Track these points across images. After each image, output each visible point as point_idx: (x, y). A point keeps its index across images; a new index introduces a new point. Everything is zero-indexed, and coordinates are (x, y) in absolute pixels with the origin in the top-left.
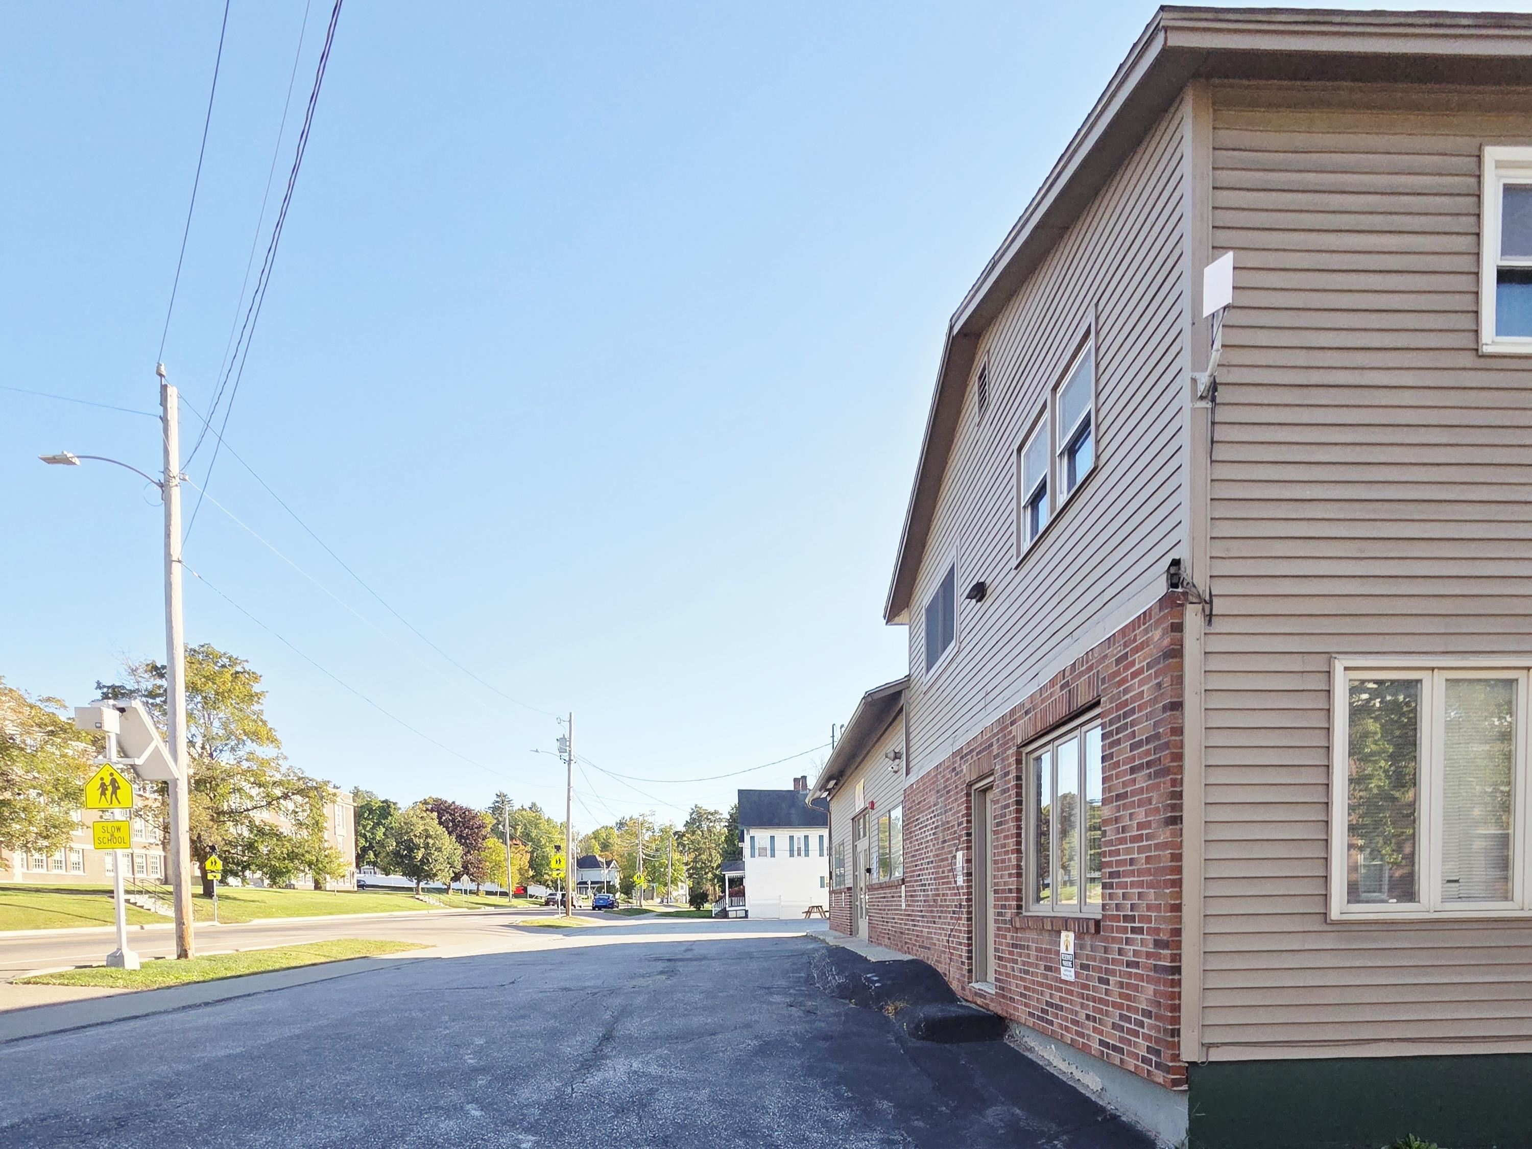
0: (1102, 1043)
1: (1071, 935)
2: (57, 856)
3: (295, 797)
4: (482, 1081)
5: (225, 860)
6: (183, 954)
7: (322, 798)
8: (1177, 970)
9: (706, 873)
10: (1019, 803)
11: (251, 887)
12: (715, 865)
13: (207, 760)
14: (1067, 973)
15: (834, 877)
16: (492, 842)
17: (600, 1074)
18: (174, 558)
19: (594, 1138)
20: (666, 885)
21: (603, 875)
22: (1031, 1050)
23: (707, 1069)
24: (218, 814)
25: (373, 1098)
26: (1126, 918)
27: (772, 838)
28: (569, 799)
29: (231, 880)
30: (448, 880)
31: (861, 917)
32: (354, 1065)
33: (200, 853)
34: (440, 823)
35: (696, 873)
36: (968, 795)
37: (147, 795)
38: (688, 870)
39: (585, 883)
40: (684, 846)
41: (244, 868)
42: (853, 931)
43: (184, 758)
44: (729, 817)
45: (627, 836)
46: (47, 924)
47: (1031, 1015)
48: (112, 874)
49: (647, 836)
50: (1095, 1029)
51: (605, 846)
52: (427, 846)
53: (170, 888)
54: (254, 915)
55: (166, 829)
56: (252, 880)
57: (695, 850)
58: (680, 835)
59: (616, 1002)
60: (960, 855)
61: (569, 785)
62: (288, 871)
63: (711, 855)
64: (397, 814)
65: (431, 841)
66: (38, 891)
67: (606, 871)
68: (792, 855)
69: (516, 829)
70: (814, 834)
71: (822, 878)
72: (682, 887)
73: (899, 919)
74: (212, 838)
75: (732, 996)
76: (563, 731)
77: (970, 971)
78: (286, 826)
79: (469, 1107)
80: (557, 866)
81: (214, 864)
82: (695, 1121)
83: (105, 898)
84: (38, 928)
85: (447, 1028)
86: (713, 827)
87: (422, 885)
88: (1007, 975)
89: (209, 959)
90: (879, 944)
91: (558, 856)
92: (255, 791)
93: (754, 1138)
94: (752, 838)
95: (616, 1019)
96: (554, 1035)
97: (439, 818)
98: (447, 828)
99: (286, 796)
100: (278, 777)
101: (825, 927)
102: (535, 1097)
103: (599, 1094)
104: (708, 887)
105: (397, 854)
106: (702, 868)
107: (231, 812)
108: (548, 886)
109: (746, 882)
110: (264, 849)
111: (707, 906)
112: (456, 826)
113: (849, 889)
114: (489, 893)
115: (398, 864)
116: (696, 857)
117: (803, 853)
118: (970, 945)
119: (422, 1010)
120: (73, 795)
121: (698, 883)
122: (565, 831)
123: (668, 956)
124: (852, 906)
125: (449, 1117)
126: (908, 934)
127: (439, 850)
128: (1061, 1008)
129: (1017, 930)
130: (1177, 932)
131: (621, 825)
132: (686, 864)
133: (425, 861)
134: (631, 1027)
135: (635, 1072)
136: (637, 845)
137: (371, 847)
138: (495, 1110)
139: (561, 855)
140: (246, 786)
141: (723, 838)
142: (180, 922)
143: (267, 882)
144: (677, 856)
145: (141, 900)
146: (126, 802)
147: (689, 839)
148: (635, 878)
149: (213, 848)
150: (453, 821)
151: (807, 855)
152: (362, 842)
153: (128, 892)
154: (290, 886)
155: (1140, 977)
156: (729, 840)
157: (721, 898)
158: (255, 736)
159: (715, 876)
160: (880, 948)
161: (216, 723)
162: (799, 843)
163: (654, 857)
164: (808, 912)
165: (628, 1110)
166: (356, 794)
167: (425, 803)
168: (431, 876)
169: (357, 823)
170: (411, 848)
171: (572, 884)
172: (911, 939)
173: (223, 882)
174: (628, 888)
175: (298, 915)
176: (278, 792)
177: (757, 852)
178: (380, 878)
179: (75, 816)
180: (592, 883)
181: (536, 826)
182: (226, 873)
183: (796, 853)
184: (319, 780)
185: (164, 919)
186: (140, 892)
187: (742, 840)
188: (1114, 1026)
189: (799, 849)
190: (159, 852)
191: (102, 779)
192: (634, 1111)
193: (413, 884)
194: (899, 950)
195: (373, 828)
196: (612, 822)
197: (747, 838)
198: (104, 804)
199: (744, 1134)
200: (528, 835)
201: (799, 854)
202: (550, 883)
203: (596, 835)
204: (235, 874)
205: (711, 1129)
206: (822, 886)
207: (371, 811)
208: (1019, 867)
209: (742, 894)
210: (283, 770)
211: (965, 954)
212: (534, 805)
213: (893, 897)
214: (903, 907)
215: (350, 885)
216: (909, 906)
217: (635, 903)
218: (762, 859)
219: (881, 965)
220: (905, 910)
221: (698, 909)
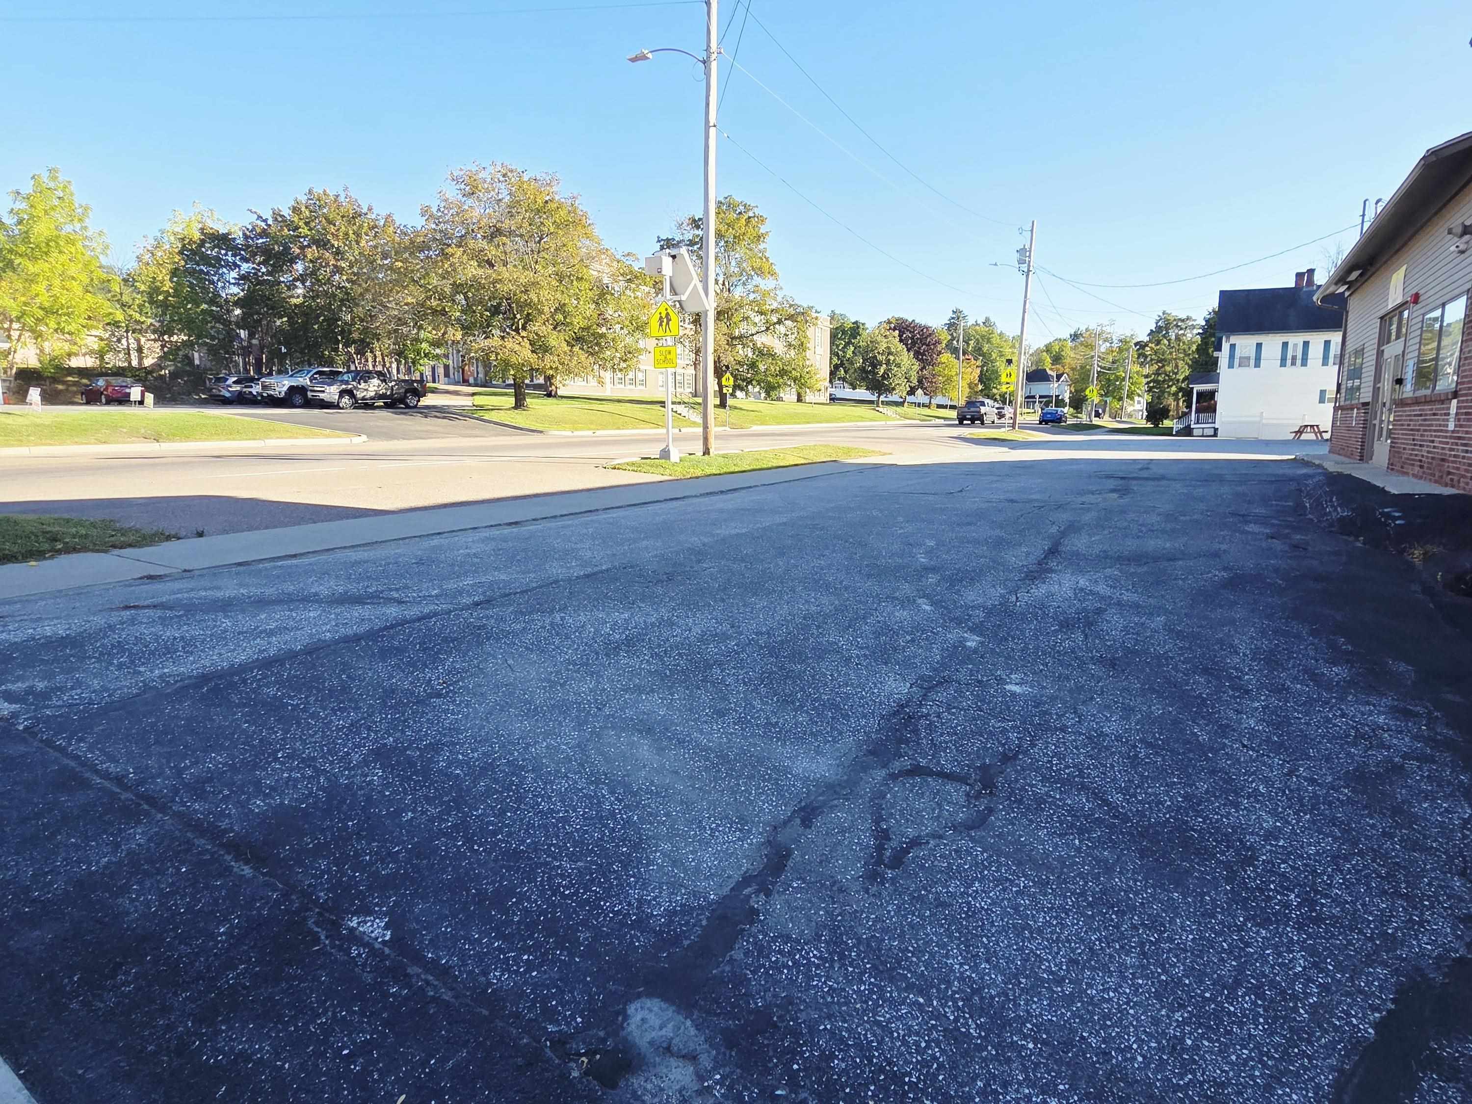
2: (631, 375)
3: (787, 322)
5: (735, 377)
6: (706, 452)
7: (807, 321)
9: (1169, 387)
11: (752, 399)
12: (1181, 378)
13: (726, 294)
15: (1343, 391)
16: (946, 357)
17: (1045, 587)
20: (1121, 399)
21: (1053, 388)
24: (732, 339)
27: (1259, 346)
28: (1024, 312)
29: (739, 393)
30: (904, 394)
31: (1379, 439)
33: (719, 373)
34: (901, 341)
35: (1157, 386)
37: (686, 325)
38: (1148, 383)
39: (1033, 397)
40: (1146, 357)
41: (750, 382)
42: (1365, 455)
43: (712, 294)
44: (1204, 323)
45: (1082, 348)
46: (623, 427)
48: (664, 389)
49: (1104, 347)
51: (1057, 359)
52: (888, 362)
53: (700, 400)
54: (753, 422)
55: (697, 352)
56: (753, 393)
57: (1158, 361)
58: (1141, 345)
59: (1064, 517)
61: (1026, 297)
62: (779, 386)
63: (1177, 366)
64: (865, 334)
65: (891, 358)
66: (619, 401)
67: (1056, 385)
68: (1283, 363)
69: (968, 344)
71: (1323, 393)
72: (1139, 402)
73: (1440, 442)
74: (728, 359)
76: (1024, 241)
78: (779, 347)
79: (920, 601)
80: (1008, 380)
81: (728, 380)
83: (658, 407)
84: (619, 428)
85: (901, 528)
86: (1184, 335)
87: (882, 398)
89: (724, 456)
90: (1406, 474)
91: (1009, 370)
92: (757, 319)
94: (1233, 347)
95: (1063, 534)
96: (999, 544)
97: (900, 336)
98: (906, 345)
99: (779, 322)
100: (775, 305)
101: (1324, 450)
103: (1043, 607)
104: (1171, 402)
105: (863, 369)
106: (1164, 381)
107: (741, 337)
108: (995, 400)
109: (1218, 397)
110: (762, 367)
111: (1167, 423)
112: (914, 343)
113: (1365, 404)
114: (939, 406)
115: (863, 379)
116: (1160, 368)
117: (1299, 362)
120: (640, 328)
121: (1159, 398)
122: (1017, 346)
123: (1120, 474)
124: (1367, 426)
125: (903, 608)
126: (1455, 462)
127: (898, 366)
131: (1075, 337)
132: (1146, 377)
133: (885, 376)
134: (1078, 543)
135: (1082, 590)
136: (1092, 357)
137: (842, 364)
138: (943, 607)
139: (1013, 368)
140: (752, 314)
141: (1194, 347)
142: (706, 427)
143: (763, 395)
144: (1137, 368)
145: (680, 409)
146: (675, 331)
147: (1152, 349)
148: (1087, 392)
149: (727, 367)
150: (912, 338)
151: (1304, 363)
152: (835, 360)
153: (673, 403)
154: (779, 399)
156: (1202, 349)
157: (1185, 414)
158: (760, 272)
159: (1181, 389)
160: (1406, 478)
161: (733, 263)
162: (1295, 350)
163: (1109, 369)
164: (1300, 432)
165: (1074, 626)
166: (832, 317)
167: (889, 322)
168: (890, 390)
169: (832, 343)
170: (875, 363)
171: (1020, 399)
172: (1458, 469)
173: (733, 395)
174: (1078, 402)
175: (785, 424)
176: (775, 319)
177: (1237, 362)
178: (847, 392)
179: (641, 344)
180: (1041, 397)
181: (989, 341)
182: (736, 387)
183: (1289, 362)
184: (805, 306)
185: (694, 424)
186: (679, 403)
187: (1219, 348)
189: (1294, 358)
190: (691, 371)
192: (1079, 628)
193: (874, 398)
194: (1436, 482)
195: (845, 347)
196: (1065, 334)
197: (1225, 346)
198: (661, 333)
200: (980, 349)
201: (1293, 363)
202: (998, 397)
203: (1048, 349)
204: (742, 389)
206: (1322, 400)
207: (844, 332)
209: (1213, 409)
210: (779, 299)
212: (987, 319)
213: (1434, 414)
214: (1451, 426)
215: (824, 398)
216: (1461, 426)
217: (1084, 418)
218: (1244, 370)
219: (1405, 501)
220: (1453, 432)
221: (1157, 425)
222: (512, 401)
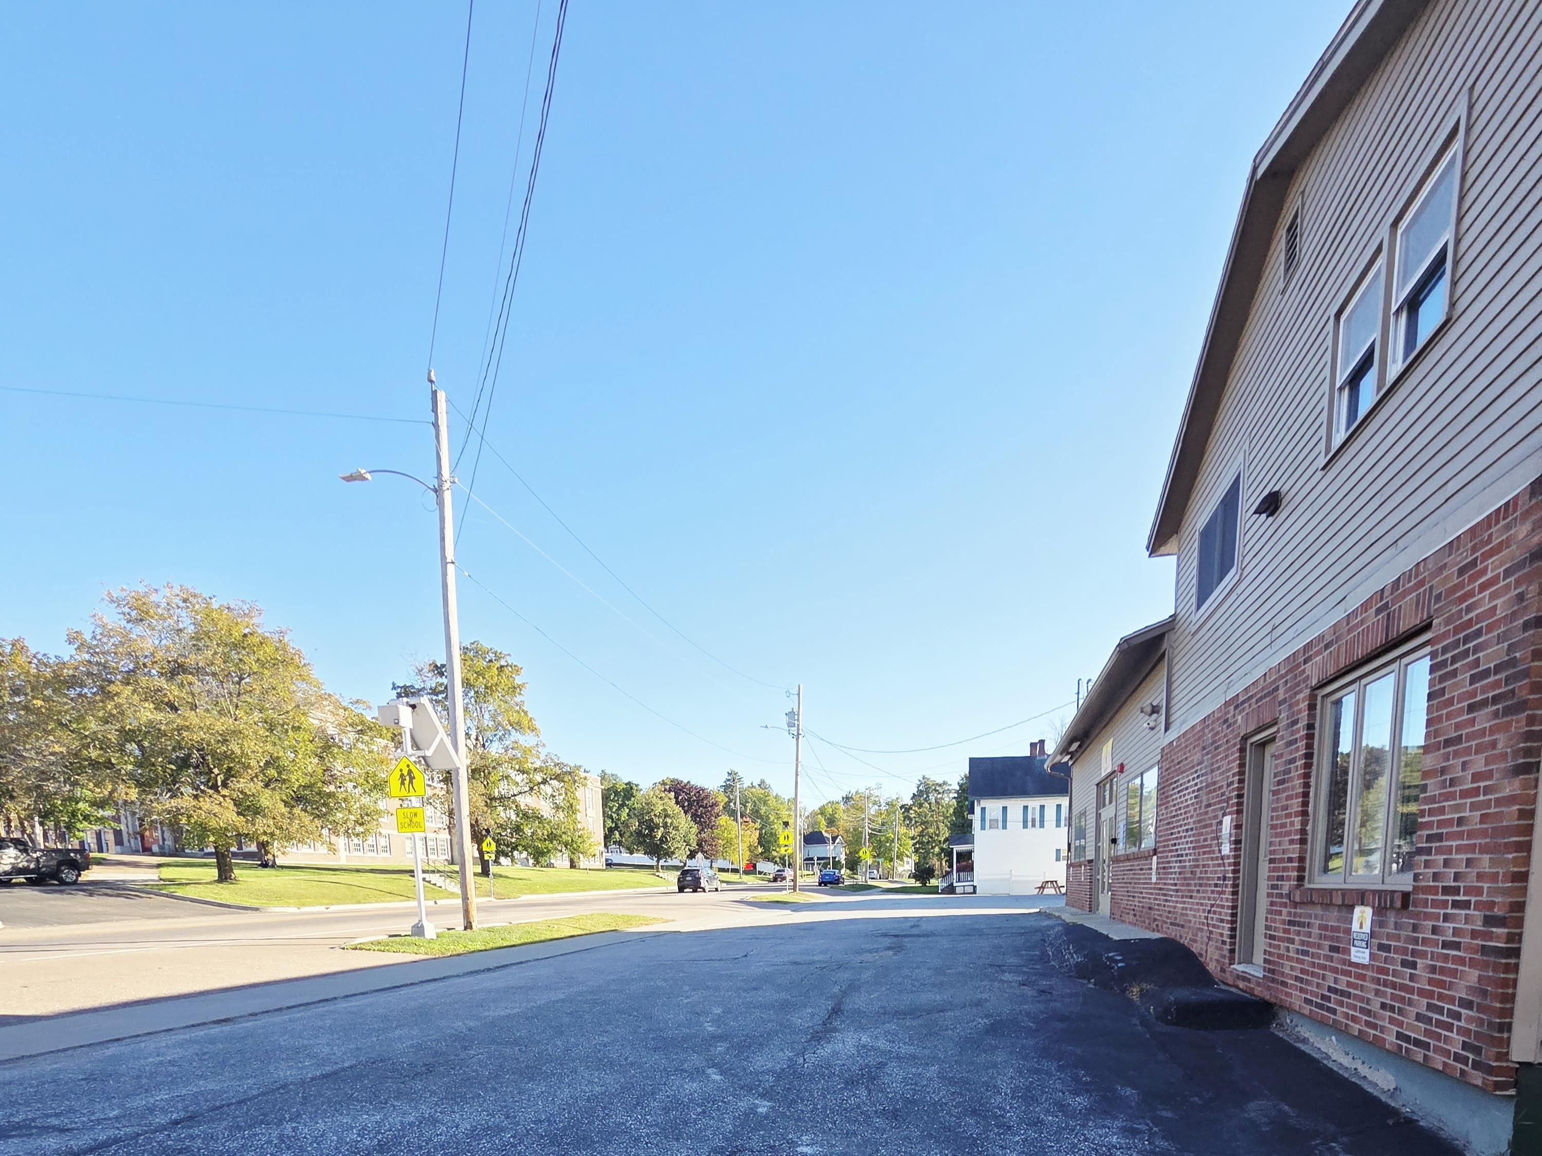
0: (1399, 1036)
1: (1368, 911)
2: (371, 840)
3: (552, 782)
4: (721, 1048)
5: (498, 842)
6: (469, 925)
7: (575, 782)
8: (1516, 953)
9: (933, 848)
10: (1309, 756)
11: (519, 866)
12: (942, 839)
13: (480, 750)
14: (1360, 955)
15: (1073, 849)
16: (724, 820)
17: (830, 1046)
18: (449, 560)
19: (825, 1107)
20: (891, 860)
21: (829, 850)
22: (1305, 1041)
23: (936, 1046)
24: (491, 800)
25: (626, 1059)
26: (1446, 890)
27: (1005, 809)
29: (502, 860)
30: (685, 858)
31: (1102, 892)
32: (609, 1028)
33: (478, 837)
34: (677, 803)
35: (922, 846)
36: (1242, 750)
37: (435, 784)
38: (914, 845)
39: (812, 859)
40: (910, 819)
41: (515, 848)
42: (1092, 907)
43: (463, 749)
44: (958, 788)
45: (852, 810)
46: (366, 900)
47: (1307, 1001)
48: (412, 856)
49: (873, 810)
50: (1392, 1021)
51: (831, 822)
52: (665, 826)
53: (457, 868)
54: (523, 891)
55: (451, 814)
56: (519, 860)
57: (923, 823)
58: (906, 809)
59: (845, 975)
60: (1227, 820)
61: (797, 760)
62: (549, 851)
63: (938, 828)
64: (639, 795)
65: (669, 821)
66: (358, 871)
67: (832, 847)
68: (1025, 826)
69: (745, 806)
70: (1051, 803)
71: (1058, 851)
72: (908, 863)
73: (1147, 893)
74: (487, 822)
75: (960, 973)
76: (791, 705)
77: (1232, 951)
78: (545, 809)
79: (709, 1071)
80: (786, 842)
81: (489, 846)
82: (925, 1097)
83: (406, 877)
84: (359, 903)
85: (687, 997)
86: (942, 798)
87: (661, 862)
88: (1280, 956)
90: (1123, 921)
91: (786, 832)
92: (519, 778)
93: (985, 1118)
94: (983, 809)
95: (844, 993)
96: (785, 1007)
97: (676, 798)
98: (683, 807)
99: (544, 782)
100: (538, 764)
101: (1062, 903)
102: (770, 1065)
103: (829, 1066)
104: (935, 862)
105: (639, 833)
106: (928, 842)
107: (501, 798)
108: (776, 863)
109: (975, 857)
110: (528, 831)
111: (933, 882)
112: (690, 805)
113: (1090, 861)
114: (722, 870)
115: (640, 843)
116: (922, 831)
117: (1037, 824)
118: (1233, 922)
119: (665, 980)
120: (380, 786)
121: (925, 858)
122: (793, 807)
123: (893, 932)
124: (1092, 881)
125: (693, 1080)
126: (1158, 910)
127: (676, 828)
128: (1349, 995)
129: (1295, 905)
130: (1520, 907)
131: (847, 799)
132: (913, 838)
133: (663, 840)
134: (858, 1001)
135: (864, 1046)
136: (863, 819)
137: (617, 827)
138: (732, 1075)
139: (789, 831)
140: (512, 773)
141: (951, 811)
142: (465, 898)
143: (531, 861)
144: (903, 830)
145: (434, 878)
146: (420, 791)
147: (916, 812)
148: (861, 853)
149: (488, 831)
150: (689, 800)
151: (1042, 825)
152: (609, 823)
153: (424, 872)
154: (551, 865)
155: (1461, 961)
156: (958, 812)
157: (948, 873)
158: (518, 726)
159: (942, 850)
160: (1124, 926)
161: (487, 716)
162: (1033, 814)
163: (880, 831)
164: (1042, 888)
165: (858, 1083)
166: (603, 777)
167: (664, 783)
168: (669, 854)
169: (604, 805)
170: (652, 827)
171: (799, 861)
172: (1161, 915)
173: (496, 862)
174: (853, 864)
175: (557, 892)
176: (538, 778)
177: (987, 823)
178: (625, 857)
179: (382, 805)
180: (819, 859)
181: (765, 803)
182: (499, 853)
183: (1030, 824)
184: (571, 765)
185: (453, 895)
186: (433, 872)
187: (972, 812)
188: (1419, 1017)
189: (1033, 820)
190: (445, 835)
191: (401, 770)
192: (863, 1084)
193: (654, 862)
194: (1146, 928)
195: (619, 809)
196: (837, 796)
197: (977, 810)
198: (403, 793)
199: (974, 1112)
200: (757, 811)
201: (1033, 825)
202: (778, 859)
203: (822, 811)
204: (506, 855)
205: (941, 1106)
206: (1058, 859)
207: (617, 793)
208: (1303, 832)
209: (970, 868)
210: (542, 757)
211: (1227, 932)
212: (763, 782)
213: (1141, 869)
214: (1154, 880)
215: (600, 863)
216: (1161, 879)
217: (860, 879)
218: (994, 832)
219: (1124, 944)
220: (1156, 883)
221: (924, 884)
222: (214, 873)
